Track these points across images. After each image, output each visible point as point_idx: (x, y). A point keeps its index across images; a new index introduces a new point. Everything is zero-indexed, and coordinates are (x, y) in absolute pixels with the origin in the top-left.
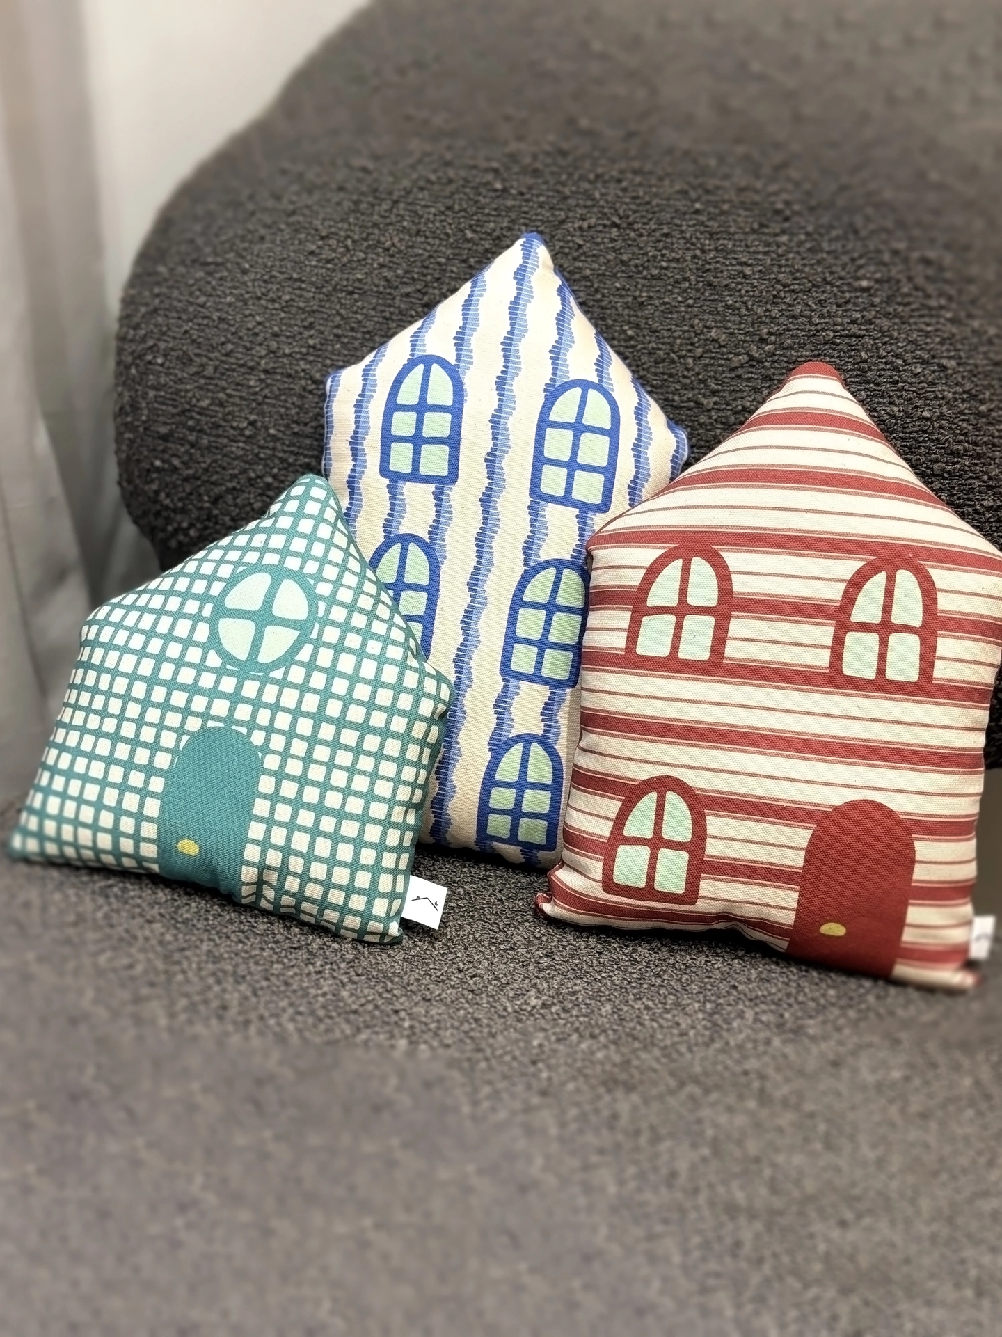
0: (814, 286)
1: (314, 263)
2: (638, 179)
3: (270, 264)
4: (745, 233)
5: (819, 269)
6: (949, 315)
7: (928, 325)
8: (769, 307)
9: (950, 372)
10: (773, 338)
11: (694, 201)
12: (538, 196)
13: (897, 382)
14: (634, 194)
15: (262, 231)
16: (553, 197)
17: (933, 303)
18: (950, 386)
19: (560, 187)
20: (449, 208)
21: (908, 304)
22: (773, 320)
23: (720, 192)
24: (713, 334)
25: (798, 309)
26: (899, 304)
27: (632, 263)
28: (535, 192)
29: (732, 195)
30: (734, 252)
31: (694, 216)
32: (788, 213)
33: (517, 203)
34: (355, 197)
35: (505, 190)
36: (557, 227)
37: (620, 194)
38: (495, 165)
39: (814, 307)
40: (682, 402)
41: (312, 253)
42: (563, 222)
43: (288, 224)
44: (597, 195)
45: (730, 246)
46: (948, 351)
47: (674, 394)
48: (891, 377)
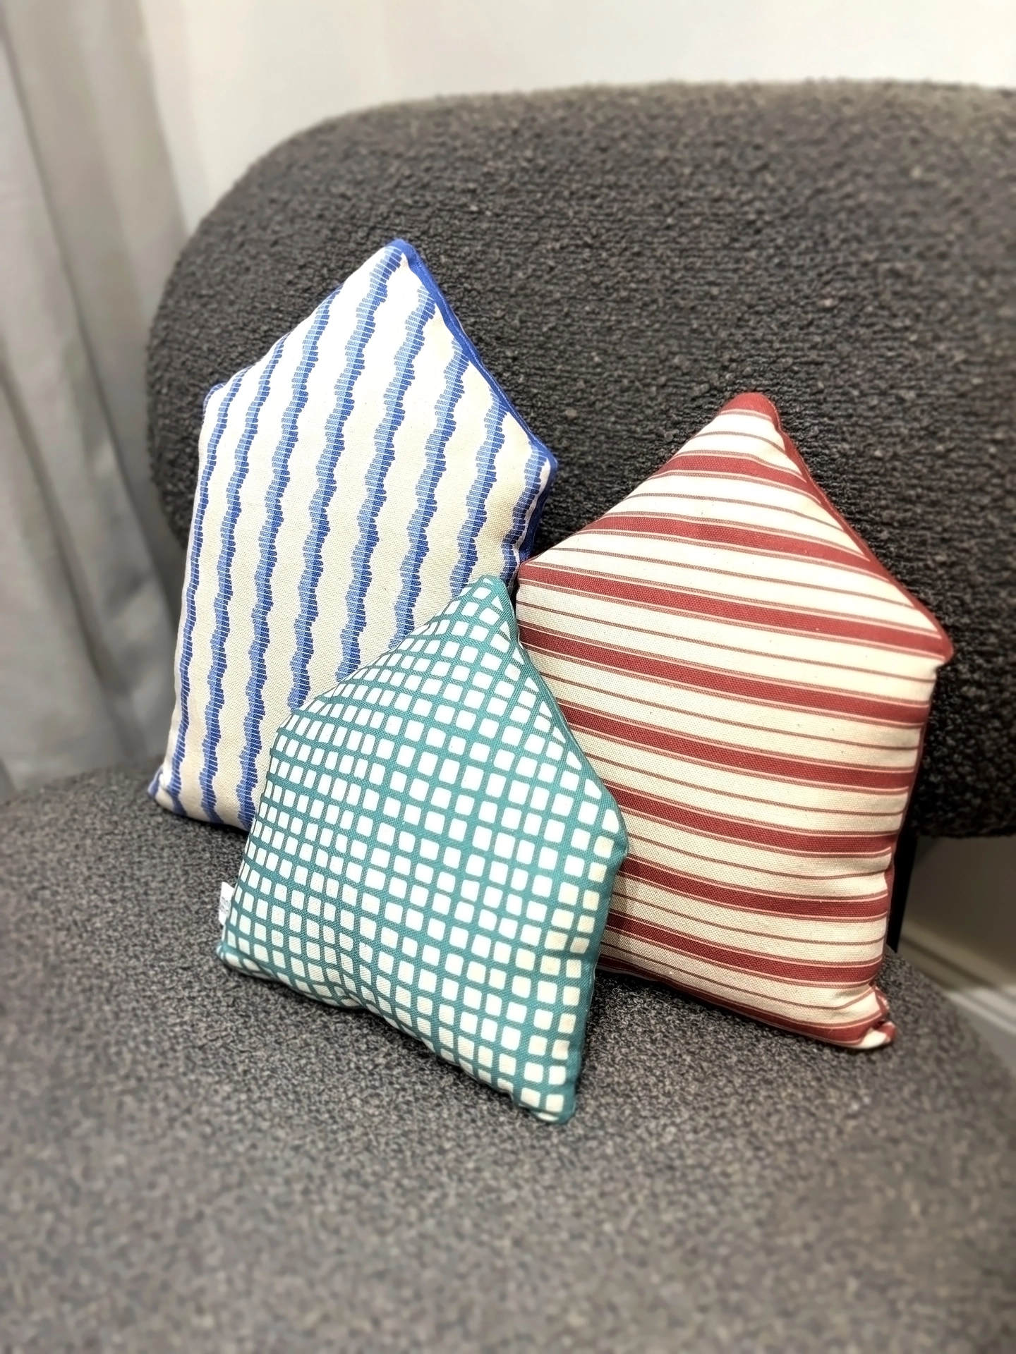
0: (779, 306)
1: (292, 293)
2: (613, 194)
3: (252, 295)
4: (717, 249)
5: (786, 288)
6: (913, 338)
7: (890, 349)
8: (733, 330)
9: (908, 404)
10: (734, 365)
11: (666, 216)
12: (512, 217)
13: (850, 416)
14: (608, 211)
15: (248, 262)
16: (527, 217)
17: (897, 324)
18: (907, 422)
19: (534, 207)
20: (424, 233)
21: (872, 325)
22: (737, 345)
23: (693, 204)
24: (676, 360)
25: (759, 334)
26: (862, 326)
27: (603, 285)
28: (510, 213)
29: (705, 207)
30: (704, 270)
31: (666, 232)
32: (759, 224)
33: (493, 225)
34: (332, 225)
35: (480, 212)
36: (530, 250)
37: (595, 211)
38: (471, 186)
39: (776, 329)
40: (645, 434)
41: (290, 283)
42: (537, 244)
43: (271, 255)
44: (571, 214)
45: (698, 264)
46: (909, 379)
47: (636, 424)
48: (846, 409)
